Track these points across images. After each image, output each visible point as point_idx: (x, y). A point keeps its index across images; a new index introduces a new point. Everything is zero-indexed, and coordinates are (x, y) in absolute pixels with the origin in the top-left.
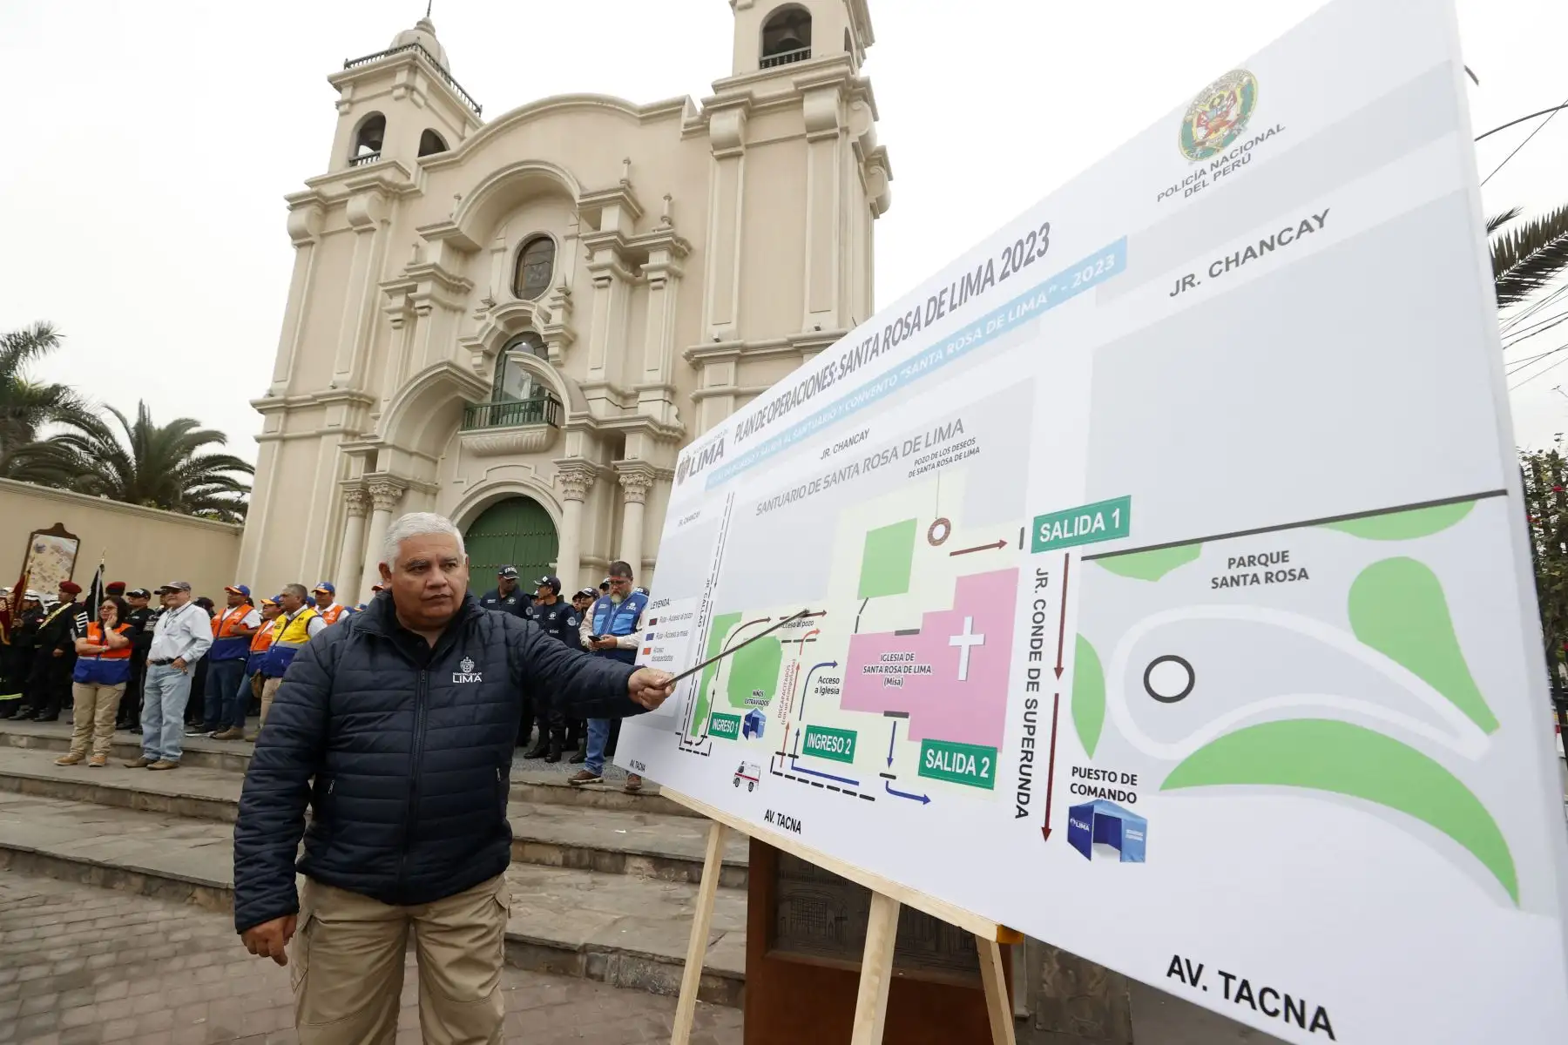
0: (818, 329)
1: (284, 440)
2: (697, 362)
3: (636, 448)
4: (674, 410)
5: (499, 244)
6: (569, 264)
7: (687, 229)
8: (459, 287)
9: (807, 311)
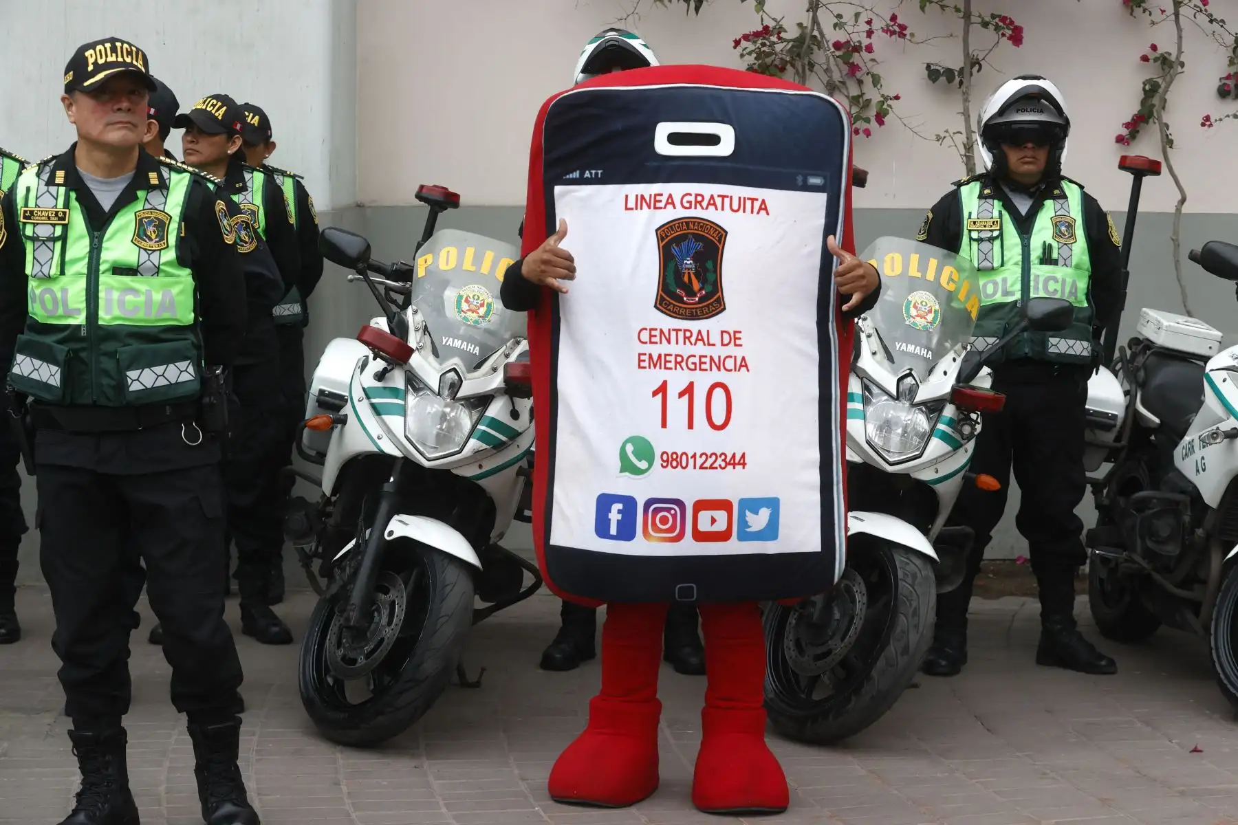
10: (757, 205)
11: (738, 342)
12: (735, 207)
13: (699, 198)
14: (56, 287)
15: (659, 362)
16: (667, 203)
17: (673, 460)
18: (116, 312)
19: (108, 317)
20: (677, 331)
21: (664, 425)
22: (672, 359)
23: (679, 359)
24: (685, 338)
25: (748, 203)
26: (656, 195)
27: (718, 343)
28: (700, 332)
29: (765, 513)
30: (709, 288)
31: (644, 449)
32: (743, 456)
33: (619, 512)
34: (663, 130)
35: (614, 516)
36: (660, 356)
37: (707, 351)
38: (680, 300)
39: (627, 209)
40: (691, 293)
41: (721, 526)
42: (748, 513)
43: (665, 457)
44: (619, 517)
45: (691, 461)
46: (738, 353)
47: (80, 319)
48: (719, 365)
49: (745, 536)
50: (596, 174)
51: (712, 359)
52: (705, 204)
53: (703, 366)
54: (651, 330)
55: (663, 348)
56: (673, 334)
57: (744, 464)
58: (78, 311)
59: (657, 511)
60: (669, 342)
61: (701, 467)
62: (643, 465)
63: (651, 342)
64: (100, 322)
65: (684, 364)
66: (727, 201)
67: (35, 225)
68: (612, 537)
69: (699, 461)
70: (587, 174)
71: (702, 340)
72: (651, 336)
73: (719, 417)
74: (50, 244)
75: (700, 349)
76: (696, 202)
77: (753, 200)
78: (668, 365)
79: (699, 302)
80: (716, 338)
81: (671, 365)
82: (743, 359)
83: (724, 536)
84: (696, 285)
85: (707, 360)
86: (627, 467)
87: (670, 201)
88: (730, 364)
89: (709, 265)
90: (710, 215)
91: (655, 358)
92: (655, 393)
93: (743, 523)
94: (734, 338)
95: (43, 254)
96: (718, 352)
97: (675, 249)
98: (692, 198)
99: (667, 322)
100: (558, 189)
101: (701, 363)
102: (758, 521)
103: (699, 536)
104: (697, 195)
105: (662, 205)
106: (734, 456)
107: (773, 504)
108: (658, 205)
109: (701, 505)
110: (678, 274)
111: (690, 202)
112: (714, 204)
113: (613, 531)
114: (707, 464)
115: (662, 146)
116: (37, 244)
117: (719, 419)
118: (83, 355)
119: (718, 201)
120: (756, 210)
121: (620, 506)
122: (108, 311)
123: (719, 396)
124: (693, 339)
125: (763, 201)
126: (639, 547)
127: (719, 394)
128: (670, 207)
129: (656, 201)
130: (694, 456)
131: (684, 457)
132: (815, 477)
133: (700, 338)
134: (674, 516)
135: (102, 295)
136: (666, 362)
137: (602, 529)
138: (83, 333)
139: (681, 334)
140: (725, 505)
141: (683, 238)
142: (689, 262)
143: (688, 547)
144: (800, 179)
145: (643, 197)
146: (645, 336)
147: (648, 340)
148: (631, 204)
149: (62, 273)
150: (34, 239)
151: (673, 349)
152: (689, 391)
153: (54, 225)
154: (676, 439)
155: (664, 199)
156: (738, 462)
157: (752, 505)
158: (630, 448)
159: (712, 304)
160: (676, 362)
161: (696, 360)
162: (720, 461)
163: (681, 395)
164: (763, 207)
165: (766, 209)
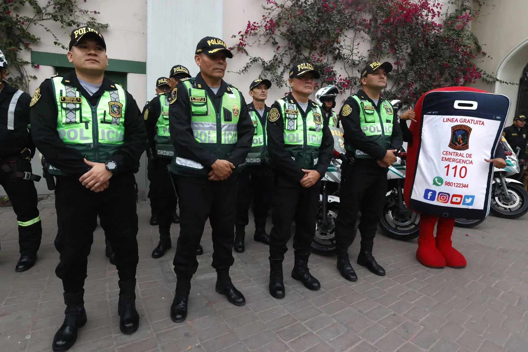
10: (481, 123)
11: (471, 157)
12: (475, 123)
13: (465, 120)
14: (295, 133)
15: (448, 160)
16: (456, 121)
17: (448, 184)
18: (311, 142)
19: (309, 143)
20: (454, 153)
21: (447, 175)
22: (452, 159)
23: (454, 160)
24: (456, 154)
25: (479, 122)
26: (453, 119)
27: (465, 156)
28: (461, 153)
29: (470, 199)
30: (465, 143)
31: (440, 180)
32: (468, 185)
33: (431, 194)
34: (457, 102)
35: (430, 194)
36: (448, 158)
37: (462, 158)
38: (456, 145)
39: (444, 121)
40: (459, 144)
41: (459, 201)
42: (466, 199)
43: (446, 183)
44: (431, 195)
45: (454, 185)
46: (470, 159)
47: (302, 143)
48: (465, 162)
49: (464, 204)
50: (436, 113)
51: (463, 160)
52: (466, 122)
53: (460, 162)
54: (447, 152)
55: (450, 156)
56: (453, 153)
57: (467, 187)
58: (301, 141)
59: (442, 195)
60: (451, 155)
61: (456, 187)
62: (440, 184)
63: (446, 155)
64: (307, 144)
65: (455, 161)
66: (473, 121)
67: (289, 114)
68: (428, 199)
69: (456, 185)
70: (433, 113)
71: (461, 155)
72: (446, 153)
73: (463, 174)
74: (293, 120)
75: (460, 158)
76: (464, 121)
77: (480, 121)
78: (450, 161)
79: (462, 146)
80: (465, 155)
81: (452, 161)
82: (472, 161)
83: (459, 203)
84: (461, 142)
85: (462, 161)
86: (435, 183)
87: (457, 120)
88: (468, 162)
89: (466, 137)
90: (468, 124)
91: (447, 159)
92: (446, 167)
93: (464, 201)
94: (470, 156)
95: (291, 123)
96: (465, 159)
97: (456, 133)
98: (463, 120)
99: (451, 150)
100: (425, 116)
101: (460, 161)
102: (468, 201)
103: (452, 202)
104: (464, 119)
105: (454, 121)
106: (465, 185)
107: (473, 197)
108: (453, 121)
109: (454, 196)
110: (456, 139)
111: (462, 121)
112: (469, 122)
113: (429, 198)
114: (458, 186)
115: (456, 106)
116: (289, 120)
117: (463, 175)
118: (301, 154)
119: (470, 121)
120: (481, 124)
121: (432, 193)
122: (309, 141)
123: (464, 170)
124: (458, 155)
125: (483, 122)
126: (435, 203)
127: (464, 169)
128: (456, 122)
129: (452, 120)
130: (455, 184)
131: (452, 183)
132: (485, 192)
133: (460, 155)
134: (446, 197)
135: (308, 136)
136: (450, 160)
137: (426, 197)
138: (303, 147)
139: (455, 154)
140: (461, 196)
141: (459, 130)
142: (460, 136)
143: (449, 205)
144: (494, 117)
145: (449, 119)
146: (445, 153)
147: (445, 154)
148: (445, 120)
149: (297, 129)
150: (289, 118)
151: (452, 157)
152: (456, 167)
153: (294, 115)
154: (450, 178)
155: (455, 120)
156: (466, 186)
157: (468, 197)
158: (436, 179)
159: (465, 146)
160: (453, 160)
161: (459, 160)
162: (461, 186)
163: (453, 168)
164: (483, 123)
165: (483, 124)
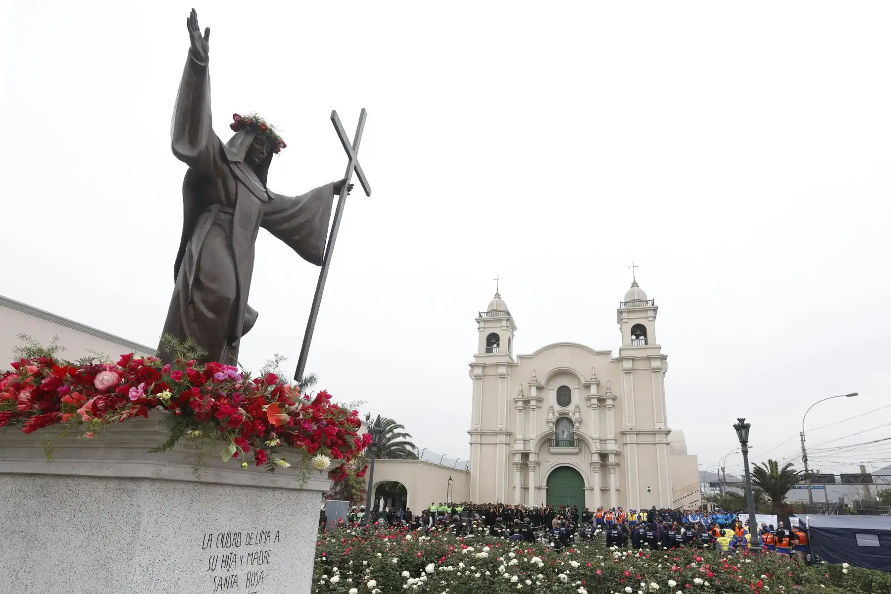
0: (660, 429)
1: (481, 444)
2: (624, 434)
3: (611, 459)
4: (617, 446)
5: (551, 387)
6: (577, 397)
7: (615, 392)
8: (539, 400)
9: (655, 422)
